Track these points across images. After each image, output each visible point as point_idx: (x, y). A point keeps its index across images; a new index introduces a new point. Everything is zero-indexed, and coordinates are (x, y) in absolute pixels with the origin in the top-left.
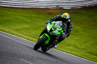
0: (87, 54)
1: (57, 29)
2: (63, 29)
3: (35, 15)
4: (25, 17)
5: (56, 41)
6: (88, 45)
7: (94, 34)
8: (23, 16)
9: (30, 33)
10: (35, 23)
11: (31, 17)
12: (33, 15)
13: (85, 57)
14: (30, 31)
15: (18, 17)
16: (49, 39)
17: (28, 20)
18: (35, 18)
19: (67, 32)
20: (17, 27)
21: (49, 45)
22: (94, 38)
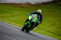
0: (46, 32)
1: (35, 19)
2: (38, 19)
3: (13, 8)
4: (6, 9)
5: (34, 25)
6: (46, 26)
7: (50, 20)
8: (5, 8)
9: (10, 19)
10: (13, 13)
11: (11, 9)
12: (12, 8)
13: (44, 34)
14: (10, 18)
15: (2, 9)
16: (30, 24)
17: (8, 11)
18: (13, 9)
19: (40, 20)
20: (2, 16)
21: (30, 28)
22: (50, 22)
